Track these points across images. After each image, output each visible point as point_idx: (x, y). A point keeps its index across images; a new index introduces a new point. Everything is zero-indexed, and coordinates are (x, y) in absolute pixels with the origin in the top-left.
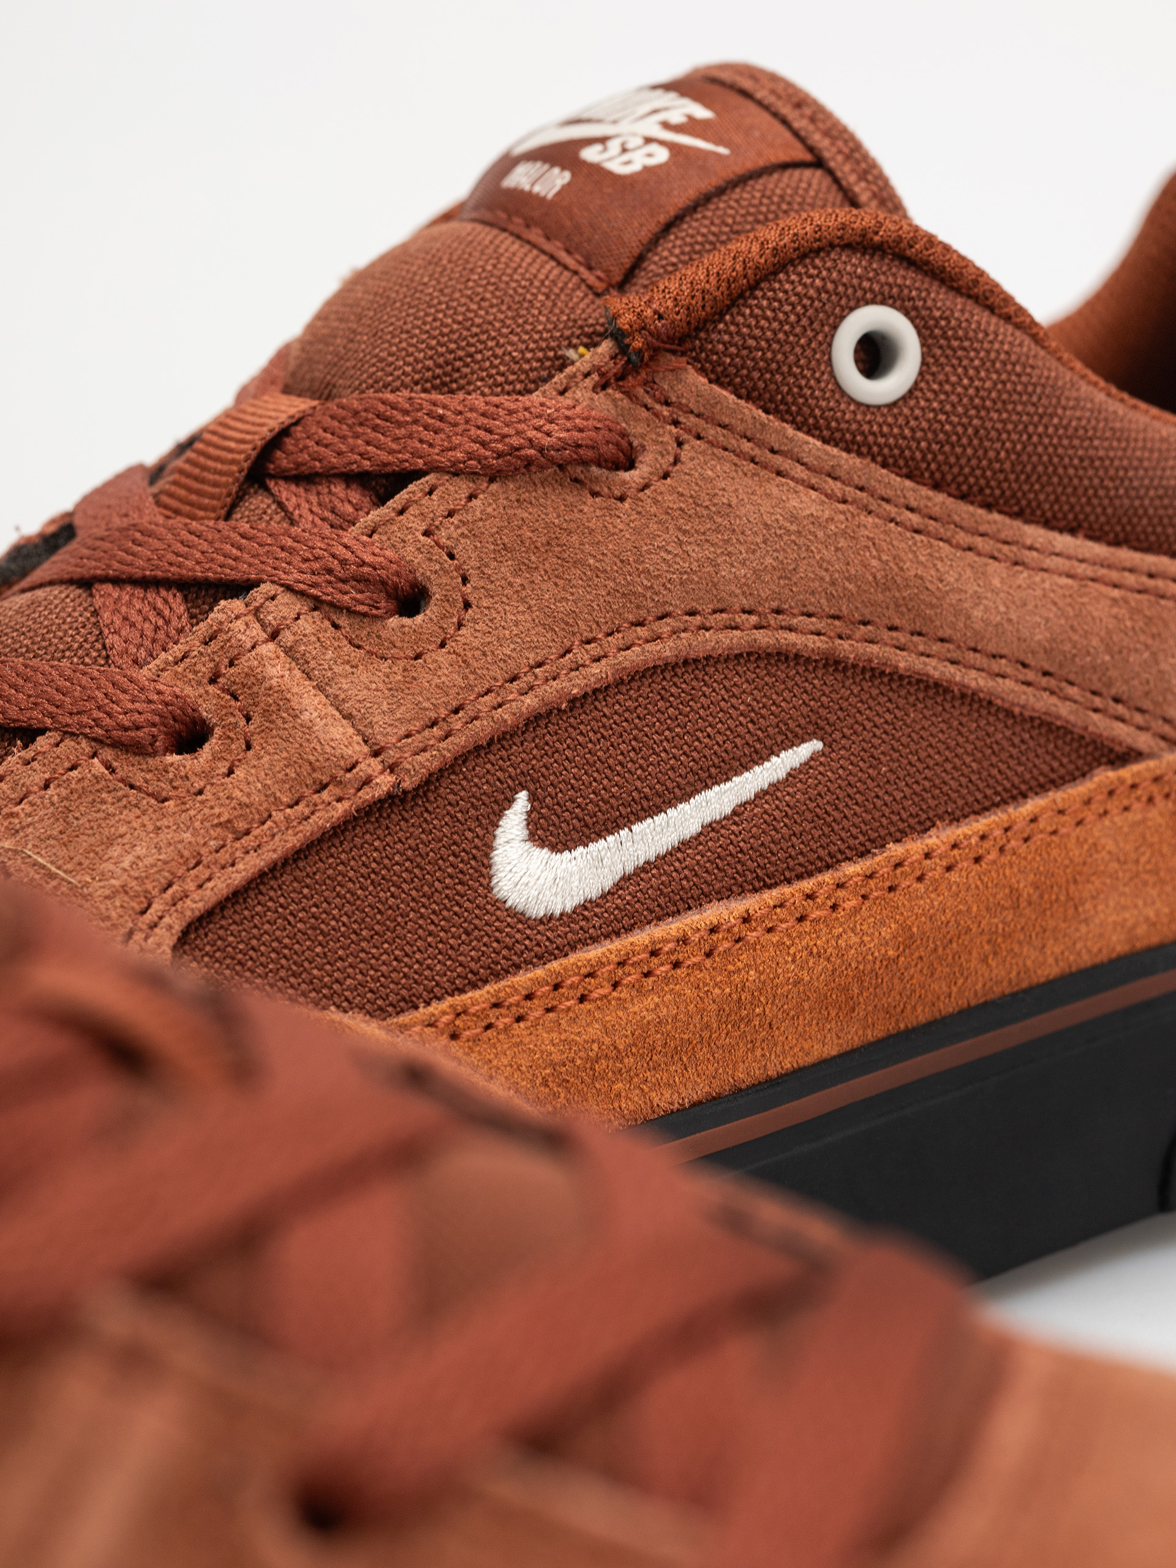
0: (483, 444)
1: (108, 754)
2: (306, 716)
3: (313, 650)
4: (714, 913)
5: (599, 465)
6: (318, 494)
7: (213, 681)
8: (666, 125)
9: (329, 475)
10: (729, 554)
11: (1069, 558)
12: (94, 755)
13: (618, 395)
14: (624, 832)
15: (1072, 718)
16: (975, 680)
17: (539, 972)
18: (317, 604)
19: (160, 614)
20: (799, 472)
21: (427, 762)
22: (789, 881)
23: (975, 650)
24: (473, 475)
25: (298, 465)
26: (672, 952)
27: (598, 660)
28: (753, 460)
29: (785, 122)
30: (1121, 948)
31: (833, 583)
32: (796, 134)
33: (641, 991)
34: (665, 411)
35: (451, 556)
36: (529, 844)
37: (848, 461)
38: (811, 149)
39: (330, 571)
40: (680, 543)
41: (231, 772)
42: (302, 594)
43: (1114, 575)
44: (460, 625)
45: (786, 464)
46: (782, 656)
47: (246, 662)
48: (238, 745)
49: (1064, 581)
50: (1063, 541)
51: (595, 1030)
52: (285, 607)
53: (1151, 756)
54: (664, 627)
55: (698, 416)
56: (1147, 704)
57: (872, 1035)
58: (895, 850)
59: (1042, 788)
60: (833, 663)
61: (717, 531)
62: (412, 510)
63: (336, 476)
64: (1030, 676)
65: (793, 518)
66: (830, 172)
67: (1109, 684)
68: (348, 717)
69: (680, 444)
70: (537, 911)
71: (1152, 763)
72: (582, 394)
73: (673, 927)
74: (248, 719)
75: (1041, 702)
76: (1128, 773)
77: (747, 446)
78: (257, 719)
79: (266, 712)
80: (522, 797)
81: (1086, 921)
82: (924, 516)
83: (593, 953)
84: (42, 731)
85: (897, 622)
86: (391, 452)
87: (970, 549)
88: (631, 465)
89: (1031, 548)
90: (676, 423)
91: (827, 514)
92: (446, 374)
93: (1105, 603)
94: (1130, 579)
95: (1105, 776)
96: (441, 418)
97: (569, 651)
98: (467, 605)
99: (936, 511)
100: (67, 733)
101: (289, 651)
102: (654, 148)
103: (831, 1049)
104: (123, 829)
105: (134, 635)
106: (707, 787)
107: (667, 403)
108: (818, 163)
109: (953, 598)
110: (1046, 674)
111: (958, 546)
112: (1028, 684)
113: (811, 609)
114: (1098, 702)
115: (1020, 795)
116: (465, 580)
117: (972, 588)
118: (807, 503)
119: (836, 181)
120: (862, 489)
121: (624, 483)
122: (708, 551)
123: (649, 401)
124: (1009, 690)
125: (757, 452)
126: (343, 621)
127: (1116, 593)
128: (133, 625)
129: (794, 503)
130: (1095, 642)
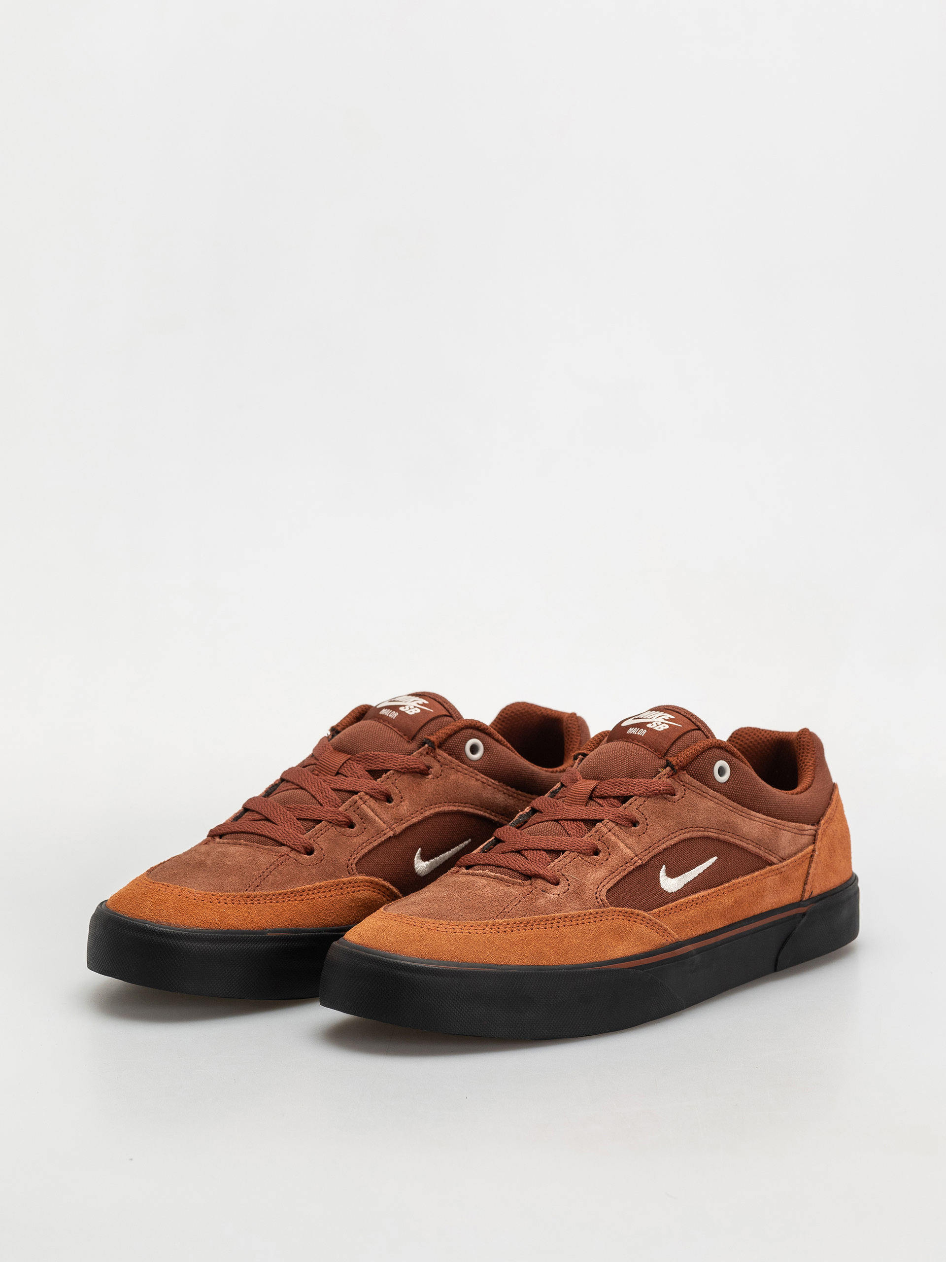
0: (647, 790)
1: (581, 855)
2: (621, 848)
3: (619, 834)
4: (703, 893)
5: (670, 795)
6: (607, 801)
7: (599, 840)
8: (418, 704)
9: (610, 797)
10: (698, 815)
11: (760, 818)
12: (578, 856)
13: (672, 779)
14: (684, 874)
15: (762, 854)
16: (744, 845)
17: (673, 904)
18: (617, 824)
19: (579, 827)
20: (709, 797)
21: (647, 858)
22: (715, 887)
23: (744, 838)
24: (645, 797)
25: (601, 795)
26: (696, 901)
27: (675, 837)
28: (700, 794)
29: (689, 719)
30: (770, 908)
31: (718, 822)
32: (693, 722)
33: (691, 909)
34: (682, 783)
35: (643, 814)
36: (666, 877)
37: (718, 795)
38: (697, 726)
39: (619, 817)
40: (688, 812)
41: (607, 860)
42: (614, 822)
43: (768, 823)
44: (647, 829)
45: (706, 795)
46: (708, 838)
47: (605, 836)
48: (607, 854)
49: (759, 823)
50: (758, 815)
51: (683, 917)
52: (611, 825)
53: (777, 864)
54: (687, 830)
55: (688, 784)
56: (775, 852)
57: (729, 923)
58: (733, 881)
59: (757, 870)
60: (718, 840)
61: (695, 810)
62: (633, 804)
63: (611, 797)
64: (754, 844)
65: (709, 807)
66: (703, 731)
67: (768, 847)
68: (630, 848)
69: (685, 790)
70: (670, 891)
71: (777, 865)
72: (664, 779)
73: (696, 895)
74: (608, 848)
75: (757, 850)
76: (773, 867)
77: (698, 791)
78: (610, 848)
79: (612, 847)
80: (664, 866)
81: (764, 901)
82: (733, 808)
83: (682, 900)
84: (566, 851)
85: (729, 831)
86: (624, 791)
87: (741, 815)
88: (675, 795)
89: (752, 816)
90: (684, 786)
91: (715, 807)
92: (631, 775)
93: (767, 829)
94: (771, 824)
95: (768, 868)
96: (635, 784)
97: (669, 835)
98: (647, 825)
99: (735, 807)
100: (571, 851)
101: (614, 834)
102: (416, 709)
103: (721, 926)
104: (589, 871)
105: (574, 831)
106: (698, 866)
107: (682, 781)
108: (699, 729)
109: (740, 826)
110: (757, 844)
111: (739, 815)
112: (754, 846)
113: (714, 827)
114: (767, 851)
115: (753, 871)
116: (646, 819)
117: (743, 824)
118: (711, 804)
119: (704, 733)
120: (721, 801)
121: (675, 799)
122: (694, 814)
123: (678, 781)
124: (750, 847)
125: (700, 792)
126: (623, 828)
127: (769, 827)
128: (573, 829)
129: (709, 804)
130: (766, 837)
